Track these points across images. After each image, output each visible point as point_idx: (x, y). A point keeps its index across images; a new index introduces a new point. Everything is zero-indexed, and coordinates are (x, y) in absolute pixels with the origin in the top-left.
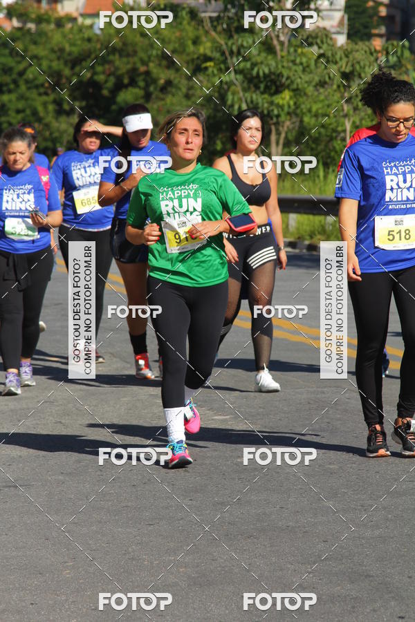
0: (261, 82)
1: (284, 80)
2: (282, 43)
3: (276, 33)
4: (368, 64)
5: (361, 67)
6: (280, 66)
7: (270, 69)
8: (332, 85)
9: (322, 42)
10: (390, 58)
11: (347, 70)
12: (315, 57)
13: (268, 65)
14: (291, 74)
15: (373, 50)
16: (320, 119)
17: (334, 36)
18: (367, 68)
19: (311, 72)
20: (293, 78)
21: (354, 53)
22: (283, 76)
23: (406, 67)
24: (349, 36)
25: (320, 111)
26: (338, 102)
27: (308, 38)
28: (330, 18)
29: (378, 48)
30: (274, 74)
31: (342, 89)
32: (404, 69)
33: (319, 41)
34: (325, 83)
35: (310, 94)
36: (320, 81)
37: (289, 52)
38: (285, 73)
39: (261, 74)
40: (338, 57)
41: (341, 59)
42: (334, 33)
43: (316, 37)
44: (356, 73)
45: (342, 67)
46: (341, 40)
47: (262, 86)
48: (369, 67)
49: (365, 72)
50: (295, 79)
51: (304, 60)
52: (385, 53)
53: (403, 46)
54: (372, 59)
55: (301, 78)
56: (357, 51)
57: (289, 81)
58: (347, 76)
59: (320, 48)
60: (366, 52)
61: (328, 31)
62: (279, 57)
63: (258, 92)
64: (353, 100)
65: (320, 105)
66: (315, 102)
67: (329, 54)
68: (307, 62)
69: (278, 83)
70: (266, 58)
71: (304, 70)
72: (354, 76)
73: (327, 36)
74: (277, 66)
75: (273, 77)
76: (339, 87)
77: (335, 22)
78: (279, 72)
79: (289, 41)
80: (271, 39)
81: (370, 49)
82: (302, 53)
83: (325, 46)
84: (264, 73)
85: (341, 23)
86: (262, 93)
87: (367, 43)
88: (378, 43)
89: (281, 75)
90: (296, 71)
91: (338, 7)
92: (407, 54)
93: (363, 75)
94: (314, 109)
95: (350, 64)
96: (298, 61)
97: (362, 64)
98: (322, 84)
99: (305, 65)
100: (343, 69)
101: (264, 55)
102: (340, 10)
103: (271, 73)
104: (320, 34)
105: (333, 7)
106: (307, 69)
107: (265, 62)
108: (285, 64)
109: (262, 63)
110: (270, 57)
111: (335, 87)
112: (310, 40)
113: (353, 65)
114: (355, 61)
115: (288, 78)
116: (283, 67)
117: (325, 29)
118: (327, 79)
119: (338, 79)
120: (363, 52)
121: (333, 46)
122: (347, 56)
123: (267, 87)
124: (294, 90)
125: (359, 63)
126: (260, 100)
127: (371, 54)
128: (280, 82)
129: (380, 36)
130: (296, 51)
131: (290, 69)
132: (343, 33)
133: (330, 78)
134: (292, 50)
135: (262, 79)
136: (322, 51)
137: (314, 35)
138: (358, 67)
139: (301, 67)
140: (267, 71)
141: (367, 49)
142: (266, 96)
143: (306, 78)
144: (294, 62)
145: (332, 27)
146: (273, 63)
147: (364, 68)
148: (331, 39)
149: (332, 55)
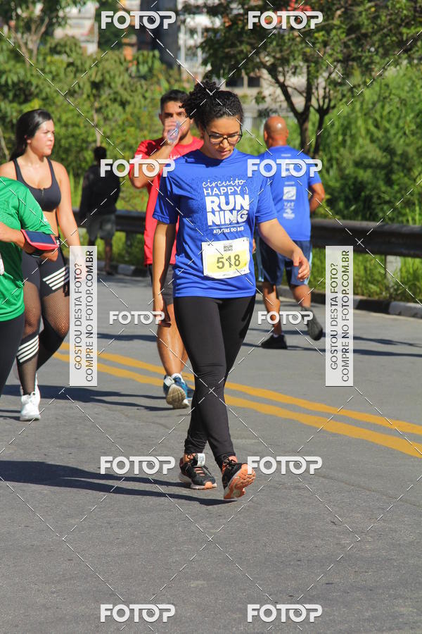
0: (9, 90)
1: (33, 89)
2: (31, 51)
3: (25, 41)
4: (117, 73)
5: (110, 77)
6: (29, 75)
7: (19, 78)
8: (82, 94)
9: (71, 50)
10: (141, 67)
11: (97, 79)
12: (65, 65)
13: (17, 73)
14: (40, 83)
15: (123, 59)
16: (70, 129)
17: (83, 45)
18: (117, 79)
19: (60, 81)
20: (42, 87)
21: (103, 62)
22: (32, 85)
23: (157, 77)
24: (100, 45)
25: (70, 121)
26: (88, 112)
27: (56, 46)
28: (79, 26)
29: (129, 58)
30: (23, 82)
31: (92, 98)
32: (155, 79)
33: (68, 50)
34: (75, 92)
35: (59, 104)
36: (69, 91)
37: (37, 60)
38: (35, 82)
39: (10, 82)
40: (87, 66)
41: (90, 68)
42: (84, 42)
43: (65, 45)
44: (106, 83)
45: (91, 76)
46: (92, 48)
47: (11, 95)
48: (120, 76)
49: (115, 82)
50: (44, 88)
51: (54, 69)
52: (135, 62)
53: (154, 56)
54: (122, 68)
55: (49, 87)
56: (107, 60)
57: (38, 90)
58: (96, 86)
59: (69, 56)
60: (115, 61)
61: (78, 40)
62: (28, 66)
63: (6, 101)
64: (103, 110)
65: (70, 115)
66: (65, 112)
67: (78, 63)
68: (56, 70)
69: (27, 92)
70: (14, 66)
71: (53, 79)
72: (104, 86)
73: (76, 45)
74: (26, 75)
75: (22, 85)
76: (88, 96)
77: (86, 30)
78: (28, 80)
79: (38, 49)
80: (19, 47)
81: (120, 59)
82: (51, 62)
83: (74, 55)
84: (13, 82)
85: (91, 31)
86: (11, 102)
87: (117, 52)
88: (129, 53)
89: (30, 83)
90: (45, 80)
91: (88, 15)
92: (157, 64)
93: (113, 85)
94: (64, 119)
95: (99, 74)
96: (47, 69)
97: (112, 73)
98: (72, 93)
99: (54, 73)
100: (93, 78)
101: (12, 62)
102: (89, 18)
103: (19, 81)
104: (68, 43)
105: (81, 15)
106: (57, 78)
107: (14, 70)
108: (34, 73)
109: (10, 71)
110: (18, 65)
111: (85, 96)
112: (59, 48)
113: (103, 75)
114: (105, 71)
115: (37, 86)
116: (32, 75)
117: (73, 37)
118: (77, 89)
119: (87, 88)
120: (113, 62)
121: (82, 54)
122: (96, 65)
123: (15, 96)
124: (44, 99)
125: (108, 72)
126: (9, 109)
127: (121, 63)
128: (30, 90)
129: (131, 45)
130: (45, 59)
131: (38, 77)
132: (93, 42)
133: (79, 87)
134: (41, 58)
135: (11, 88)
136: (71, 60)
137: (62, 43)
138: (107, 77)
139: (50, 76)
140: (15, 79)
141: (116, 58)
142: (15, 105)
143: (56, 86)
144: (43, 70)
145: (82, 35)
146: (22, 72)
147: (114, 77)
148: (80, 48)
149: (82, 64)
